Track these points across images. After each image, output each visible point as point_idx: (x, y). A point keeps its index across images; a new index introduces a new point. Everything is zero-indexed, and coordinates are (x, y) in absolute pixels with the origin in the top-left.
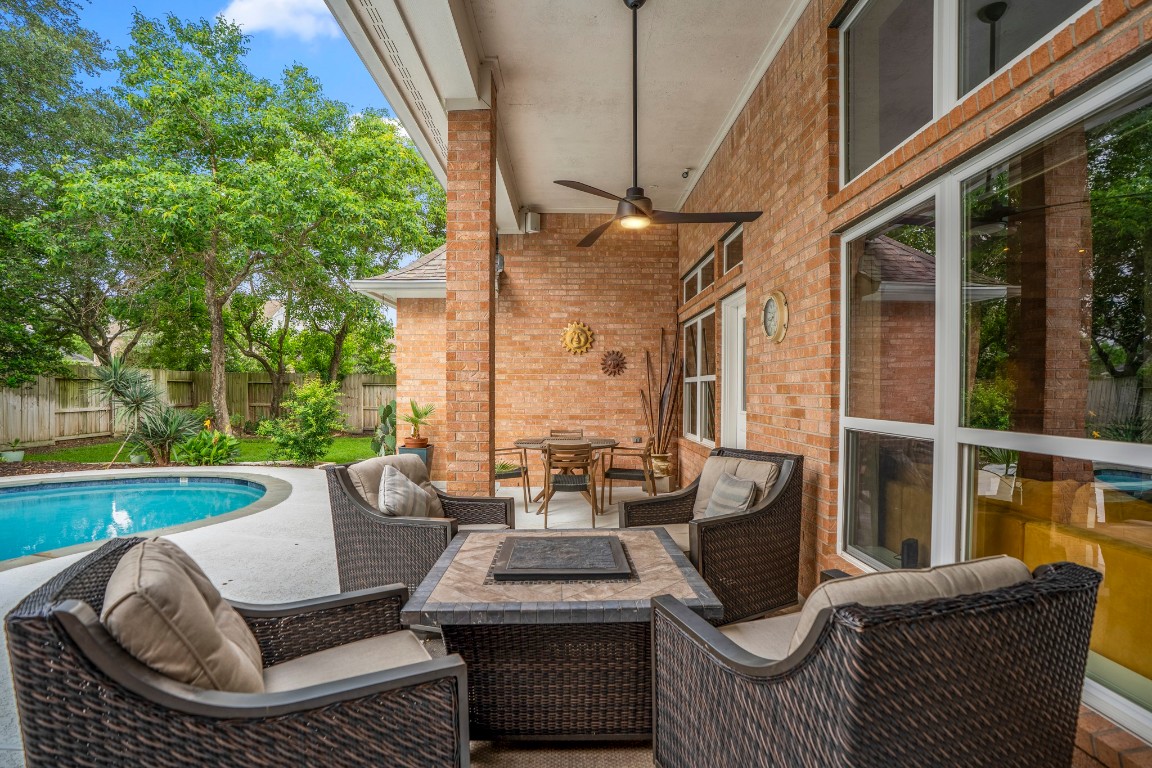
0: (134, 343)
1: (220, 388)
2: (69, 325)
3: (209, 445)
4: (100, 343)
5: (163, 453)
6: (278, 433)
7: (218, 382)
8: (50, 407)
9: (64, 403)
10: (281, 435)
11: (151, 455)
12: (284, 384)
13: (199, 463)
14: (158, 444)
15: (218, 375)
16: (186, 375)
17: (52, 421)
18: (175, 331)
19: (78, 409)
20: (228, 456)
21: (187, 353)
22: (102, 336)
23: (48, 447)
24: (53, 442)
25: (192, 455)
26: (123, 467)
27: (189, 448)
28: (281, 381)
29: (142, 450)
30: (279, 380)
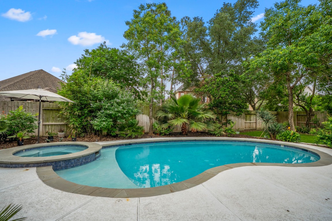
0: (261, 104)
1: (292, 116)
2: (246, 100)
3: (289, 135)
4: (253, 104)
5: (274, 136)
6: (319, 133)
7: (291, 114)
8: (244, 121)
9: (246, 120)
10: (321, 134)
11: (270, 136)
12: (312, 115)
13: (286, 141)
14: (273, 133)
15: (291, 112)
16: (276, 112)
17: (244, 124)
18: (272, 100)
19: (249, 122)
20: (296, 140)
21: (275, 106)
22: (254, 102)
23: (243, 131)
24: (244, 130)
25: (284, 138)
26: (263, 139)
27: (283, 135)
28: (311, 114)
29: (268, 135)
30: (309, 114)
